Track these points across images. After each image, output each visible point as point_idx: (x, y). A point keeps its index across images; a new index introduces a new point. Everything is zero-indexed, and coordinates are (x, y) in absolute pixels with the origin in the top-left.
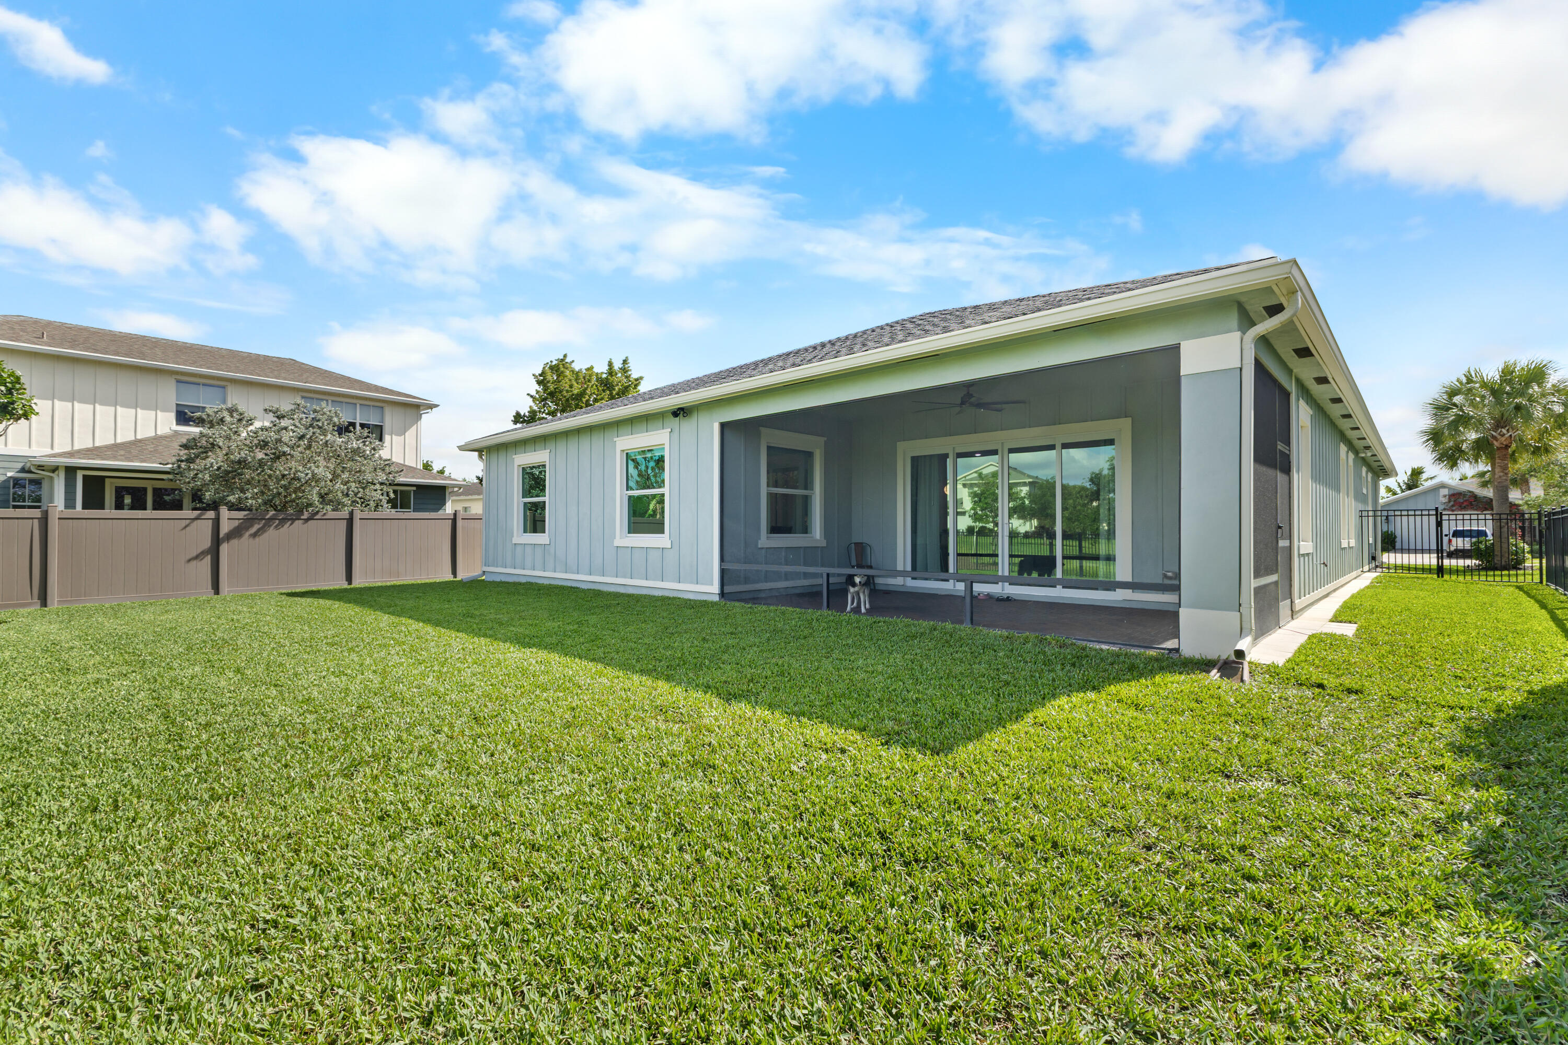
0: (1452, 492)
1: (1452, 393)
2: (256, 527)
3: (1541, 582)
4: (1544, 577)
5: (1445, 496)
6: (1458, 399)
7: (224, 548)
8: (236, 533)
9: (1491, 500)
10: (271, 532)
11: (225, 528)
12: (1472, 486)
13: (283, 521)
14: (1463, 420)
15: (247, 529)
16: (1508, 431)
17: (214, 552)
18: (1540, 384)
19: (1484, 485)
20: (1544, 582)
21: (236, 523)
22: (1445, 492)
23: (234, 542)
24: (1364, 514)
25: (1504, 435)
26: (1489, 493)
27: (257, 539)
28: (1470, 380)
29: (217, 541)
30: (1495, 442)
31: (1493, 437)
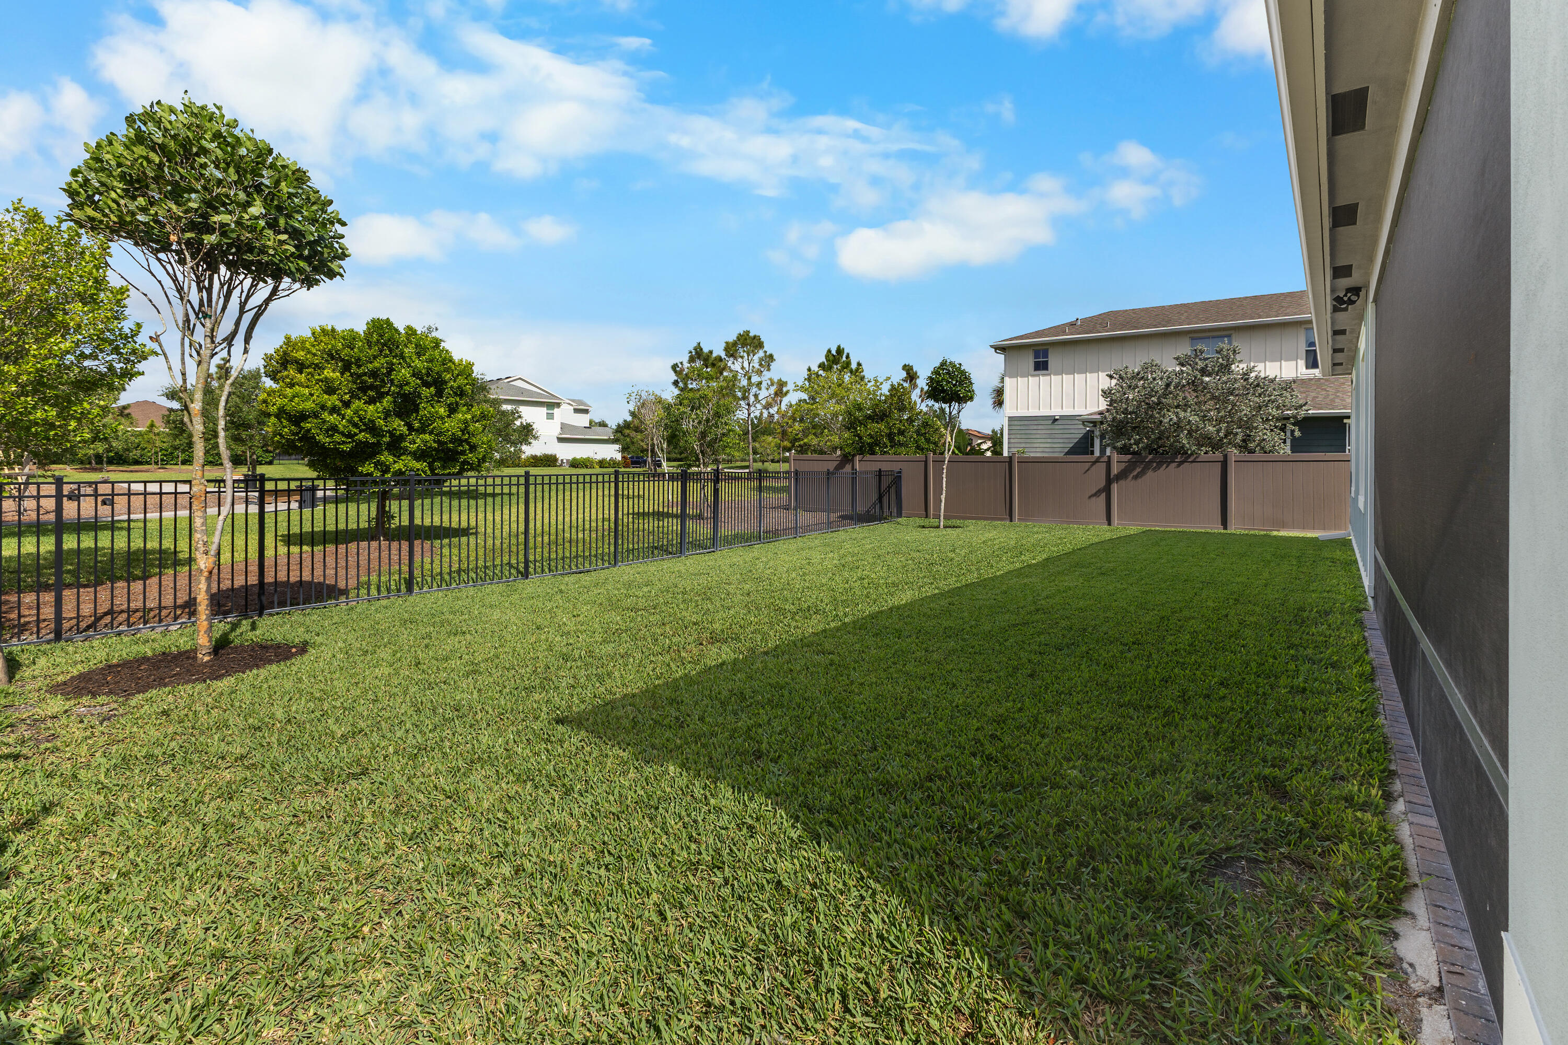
2: (1138, 470)
7: (1115, 487)
8: (1122, 475)
10: (1150, 474)
11: (1115, 470)
13: (1160, 465)
15: (1131, 472)
17: (1107, 490)
21: (1123, 465)
23: (1122, 482)
27: (1139, 480)
29: (1109, 481)
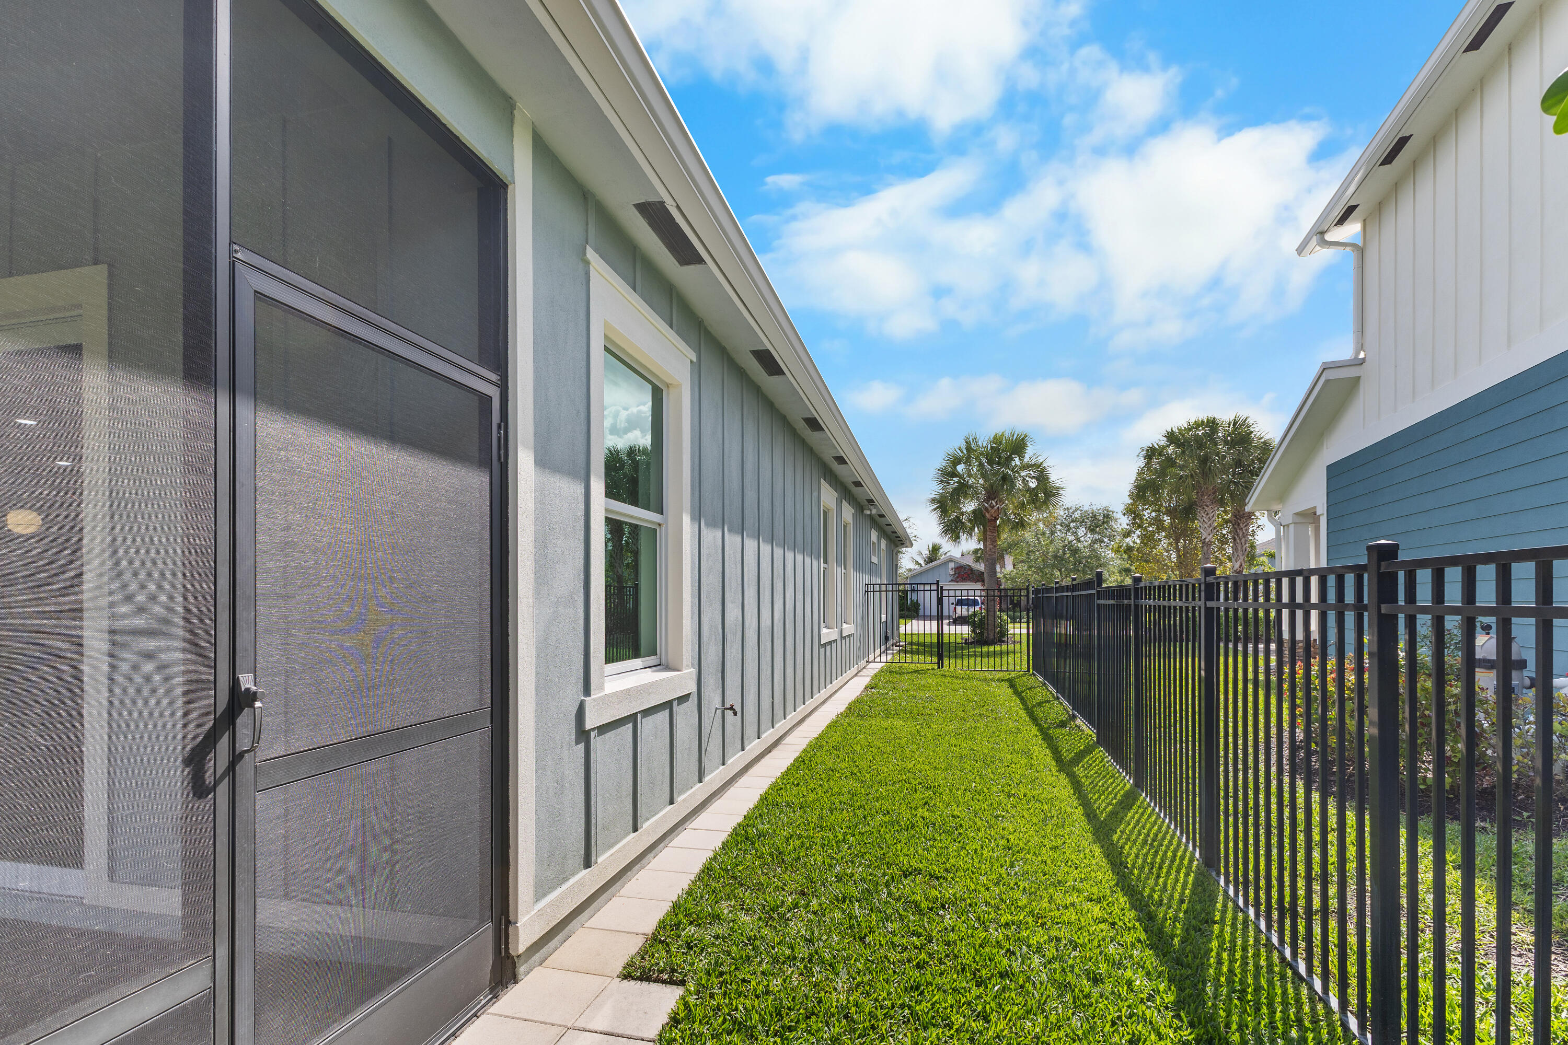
0: (957, 566)
1: (956, 461)
3: (1028, 671)
4: (1031, 667)
5: (952, 569)
6: (960, 468)
9: (983, 573)
12: (969, 561)
14: (962, 490)
16: (996, 502)
18: (1021, 457)
19: (977, 560)
20: (1031, 670)
22: (952, 565)
24: (871, 588)
25: (994, 506)
26: (981, 567)
28: (969, 448)
30: (987, 514)
31: (986, 509)
